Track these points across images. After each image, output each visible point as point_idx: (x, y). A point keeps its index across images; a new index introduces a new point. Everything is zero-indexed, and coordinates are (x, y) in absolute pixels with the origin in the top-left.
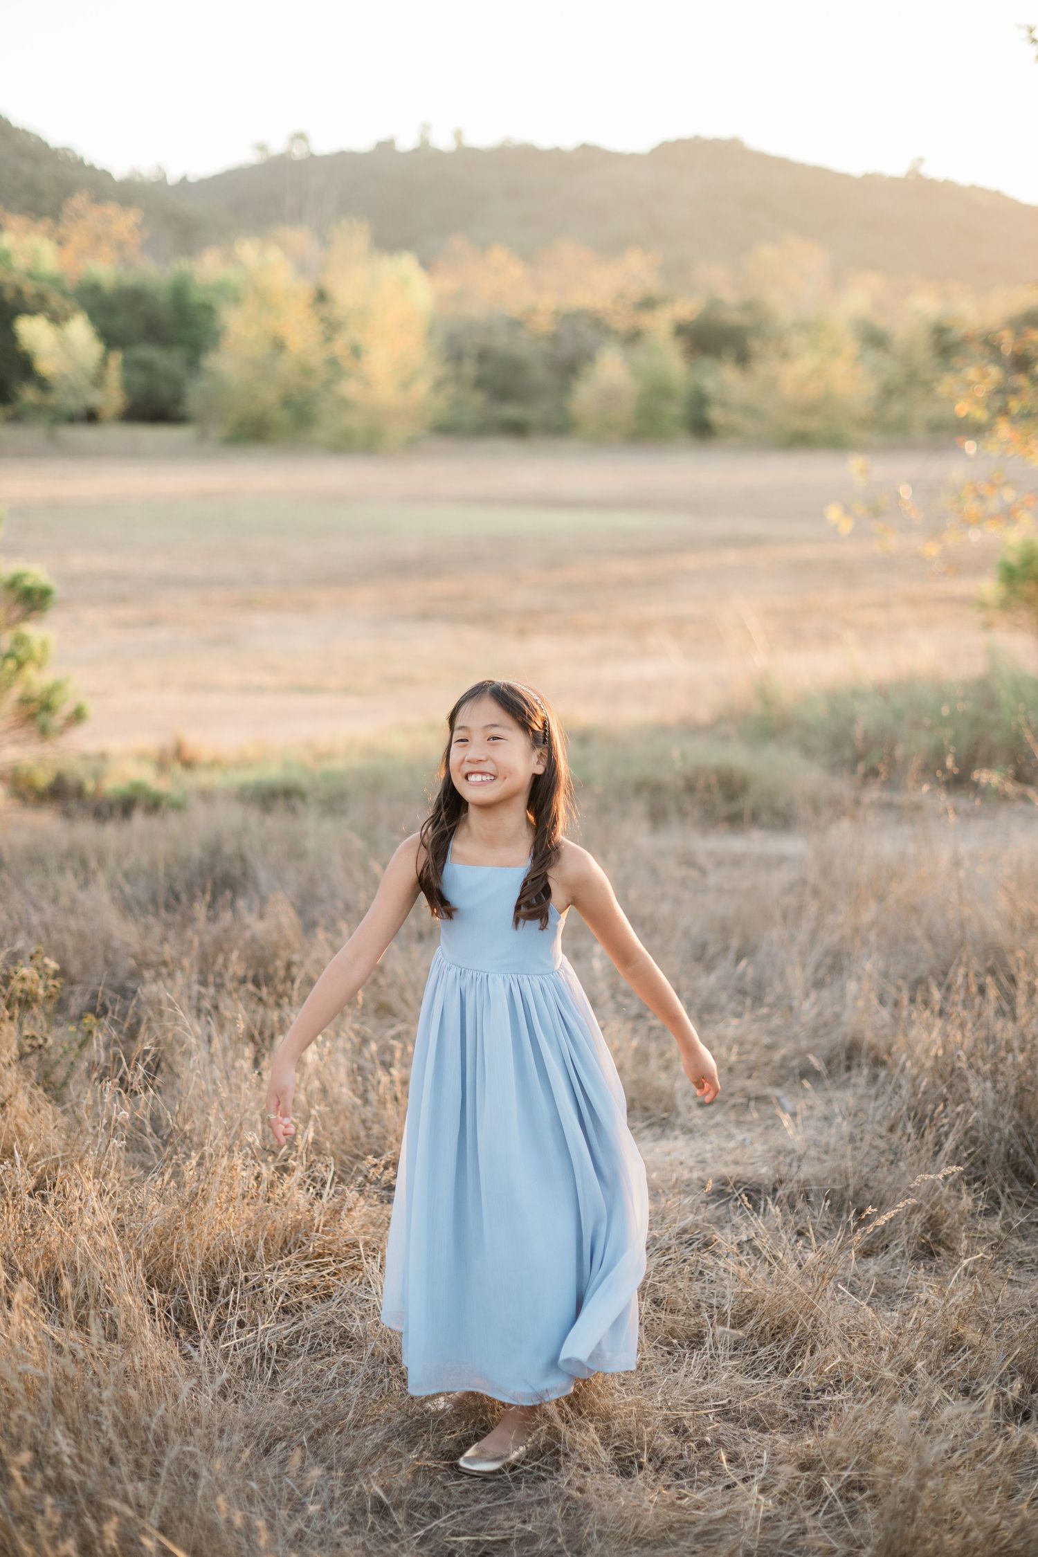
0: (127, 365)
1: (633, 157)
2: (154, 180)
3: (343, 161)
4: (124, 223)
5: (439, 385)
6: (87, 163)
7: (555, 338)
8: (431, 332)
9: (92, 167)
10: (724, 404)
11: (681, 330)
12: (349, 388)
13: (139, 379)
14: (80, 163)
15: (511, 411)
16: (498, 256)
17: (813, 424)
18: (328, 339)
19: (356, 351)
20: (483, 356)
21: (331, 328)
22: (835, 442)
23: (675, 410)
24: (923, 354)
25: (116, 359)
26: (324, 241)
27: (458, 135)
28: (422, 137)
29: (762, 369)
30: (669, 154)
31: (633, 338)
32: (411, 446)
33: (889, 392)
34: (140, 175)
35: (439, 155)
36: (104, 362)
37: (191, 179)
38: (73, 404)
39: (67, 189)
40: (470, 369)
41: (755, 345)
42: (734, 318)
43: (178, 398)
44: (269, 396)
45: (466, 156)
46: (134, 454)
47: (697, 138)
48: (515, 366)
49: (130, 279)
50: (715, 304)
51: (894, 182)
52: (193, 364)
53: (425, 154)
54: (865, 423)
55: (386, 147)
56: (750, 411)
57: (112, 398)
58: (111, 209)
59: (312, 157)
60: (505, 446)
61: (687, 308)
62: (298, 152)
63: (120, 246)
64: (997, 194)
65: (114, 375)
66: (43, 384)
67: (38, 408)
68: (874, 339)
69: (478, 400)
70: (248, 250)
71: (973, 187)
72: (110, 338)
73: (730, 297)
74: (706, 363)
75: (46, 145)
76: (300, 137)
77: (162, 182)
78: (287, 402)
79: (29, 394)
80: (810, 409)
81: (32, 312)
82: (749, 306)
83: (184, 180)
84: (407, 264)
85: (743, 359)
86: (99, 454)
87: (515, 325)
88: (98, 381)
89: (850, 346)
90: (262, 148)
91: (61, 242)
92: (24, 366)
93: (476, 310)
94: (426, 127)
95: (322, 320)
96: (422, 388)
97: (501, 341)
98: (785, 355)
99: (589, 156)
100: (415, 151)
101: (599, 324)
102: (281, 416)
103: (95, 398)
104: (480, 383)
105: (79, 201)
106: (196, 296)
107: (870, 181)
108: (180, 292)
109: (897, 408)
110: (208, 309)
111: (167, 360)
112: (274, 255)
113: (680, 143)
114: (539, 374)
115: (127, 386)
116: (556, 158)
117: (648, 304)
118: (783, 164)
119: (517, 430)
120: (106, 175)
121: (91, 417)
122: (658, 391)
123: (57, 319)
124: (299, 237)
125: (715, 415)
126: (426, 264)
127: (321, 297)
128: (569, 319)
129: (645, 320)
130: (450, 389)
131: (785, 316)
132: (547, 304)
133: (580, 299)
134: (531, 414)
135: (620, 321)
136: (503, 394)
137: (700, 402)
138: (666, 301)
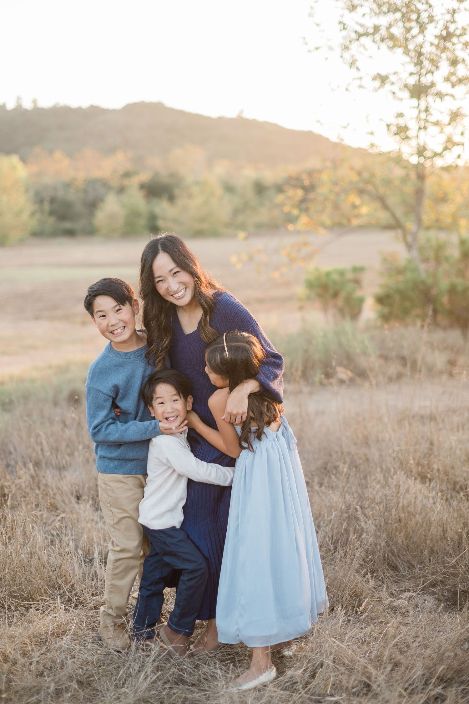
1: (114, 111)
5: (33, 214)
7: (85, 191)
8: (27, 190)
10: (164, 219)
11: (142, 186)
15: (67, 225)
16: (58, 155)
17: (205, 226)
20: (53, 200)
22: (214, 234)
23: (142, 222)
24: (250, 194)
27: (35, 102)
28: (17, 102)
29: (180, 203)
30: (131, 109)
31: (121, 190)
32: (21, 242)
33: (236, 212)
35: (26, 111)
40: (47, 206)
41: (177, 192)
42: (166, 180)
45: (38, 112)
47: (143, 102)
48: (67, 205)
50: (157, 175)
51: (231, 120)
53: (19, 111)
54: (227, 225)
55: (2, 108)
56: (176, 222)
60: (66, 241)
61: (144, 177)
68: (229, 189)
69: (51, 221)
71: (265, 122)
73: (163, 171)
74: (155, 201)
80: (203, 219)
82: (173, 175)
84: (15, 159)
85: (172, 198)
87: (67, 186)
89: (219, 191)
93: (48, 180)
94: (19, 98)
96: (25, 216)
97: (60, 194)
98: (190, 196)
99: (95, 111)
100: (15, 110)
101: (105, 184)
104: (51, 213)
109: (241, 218)
113: (135, 104)
114: (79, 208)
116: (79, 111)
117: (127, 175)
118: (182, 113)
119: (70, 233)
122: (134, 214)
125: (160, 224)
126: (23, 160)
128: (92, 183)
129: (126, 182)
130: (38, 216)
131: (189, 179)
132: (81, 176)
133: (96, 174)
134: (77, 225)
135: (115, 183)
136: (63, 218)
137: (153, 217)
138: (135, 173)
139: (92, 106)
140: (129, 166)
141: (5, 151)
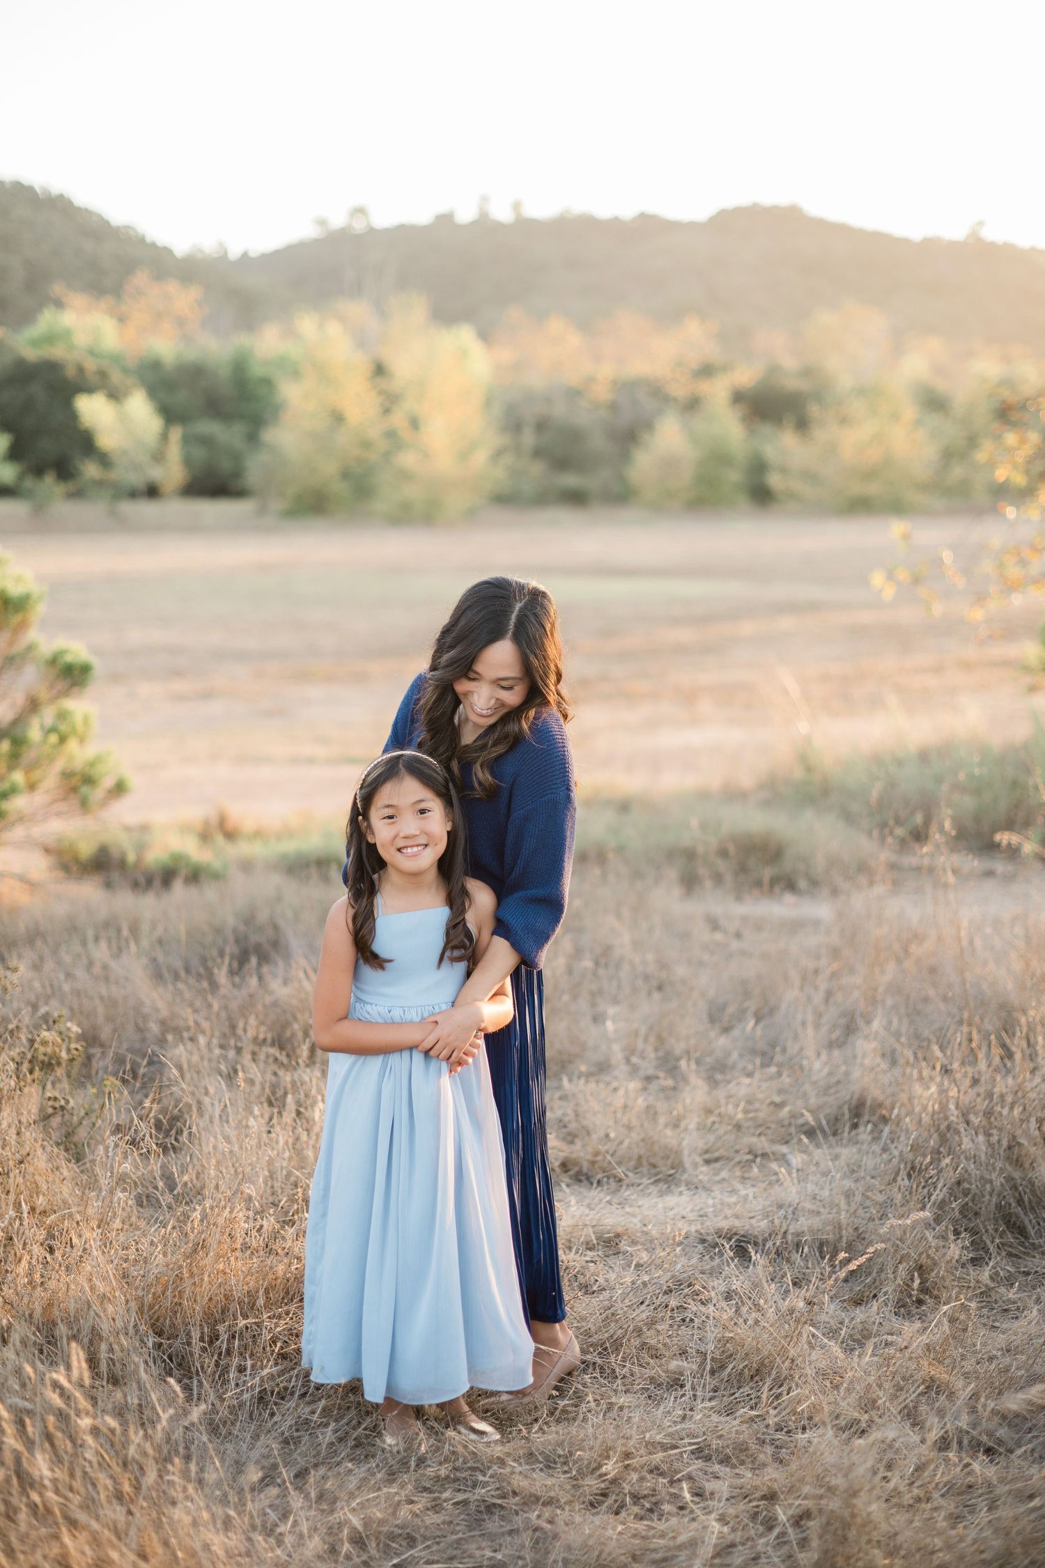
0: (186, 440)
1: (692, 225)
2: (216, 256)
3: (404, 232)
4: (184, 299)
5: (498, 454)
6: (148, 240)
7: (613, 407)
8: (488, 403)
9: (153, 245)
10: (784, 471)
11: (739, 397)
12: (407, 459)
13: (199, 453)
14: (141, 241)
15: (570, 480)
16: (556, 325)
17: (873, 489)
18: (387, 411)
19: (415, 423)
20: (541, 426)
21: (390, 402)
22: (896, 507)
23: (734, 476)
24: (984, 417)
25: (176, 434)
26: (383, 314)
27: (517, 206)
28: (481, 206)
29: (820, 435)
30: (728, 222)
31: (692, 405)
32: (471, 516)
33: (949, 455)
34: (201, 251)
35: (499, 226)
36: (164, 437)
37: (252, 254)
38: (135, 479)
39: (128, 267)
40: (529, 439)
41: (814, 410)
42: (792, 384)
43: (238, 473)
44: (329, 469)
45: (525, 227)
46: (193, 528)
47: (755, 205)
48: (574, 436)
49: (191, 355)
50: (774, 369)
51: (953, 244)
52: (253, 438)
53: (483, 224)
54: (924, 487)
55: (445, 220)
56: (810, 476)
57: (172, 472)
58: (172, 287)
59: (372, 230)
60: (564, 516)
61: (746, 376)
62: (359, 226)
63: (181, 322)
65: (174, 452)
66: (104, 460)
67: (100, 484)
68: (934, 402)
69: (537, 469)
70: (307, 324)
71: (1033, 249)
72: (170, 414)
73: (789, 363)
74: (766, 429)
75: (108, 223)
76: (360, 211)
77: (223, 258)
78: (346, 475)
79: (91, 470)
80: (870, 474)
81: (90, 390)
82: (807, 372)
83: (245, 255)
84: (465, 336)
85: (802, 425)
86: (159, 529)
87: (574, 394)
88: (158, 457)
89: (910, 412)
90: (322, 222)
91: (122, 319)
92: (86, 443)
93: (536, 380)
94: (485, 199)
95: (382, 392)
96: (481, 458)
97: (559, 411)
98: (844, 421)
99: (648, 226)
100: (474, 223)
101: (657, 392)
102: (340, 488)
103: (156, 473)
104: (538, 453)
105: (141, 279)
106: (257, 371)
107: (930, 246)
108: (240, 367)
109: (958, 472)
110: (268, 382)
111: (227, 435)
112: (334, 329)
113: (738, 211)
114: (598, 443)
115: (187, 461)
116: (614, 227)
117: (707, 371)
118: (842, 230)
119: (576, 498)
120: (168, 251)
121: (153, 492)
122: (717, 457)
123: (115, 396)
124: (358, 310)
125: (774, 480)
126: (485, 336)
127: (380, 370)
128: (627, 387)
129: (704, 387)
130: (508, 459)
131: (845, 381)
132: (606, 371)
133: (639, 367)
134: (590, 482)
135: (679, 390)
136: (561, 463)
137: (758, 467)
138: (725, 368)
139: (643, 216)
140: (711, 351)
141: (445, 315)
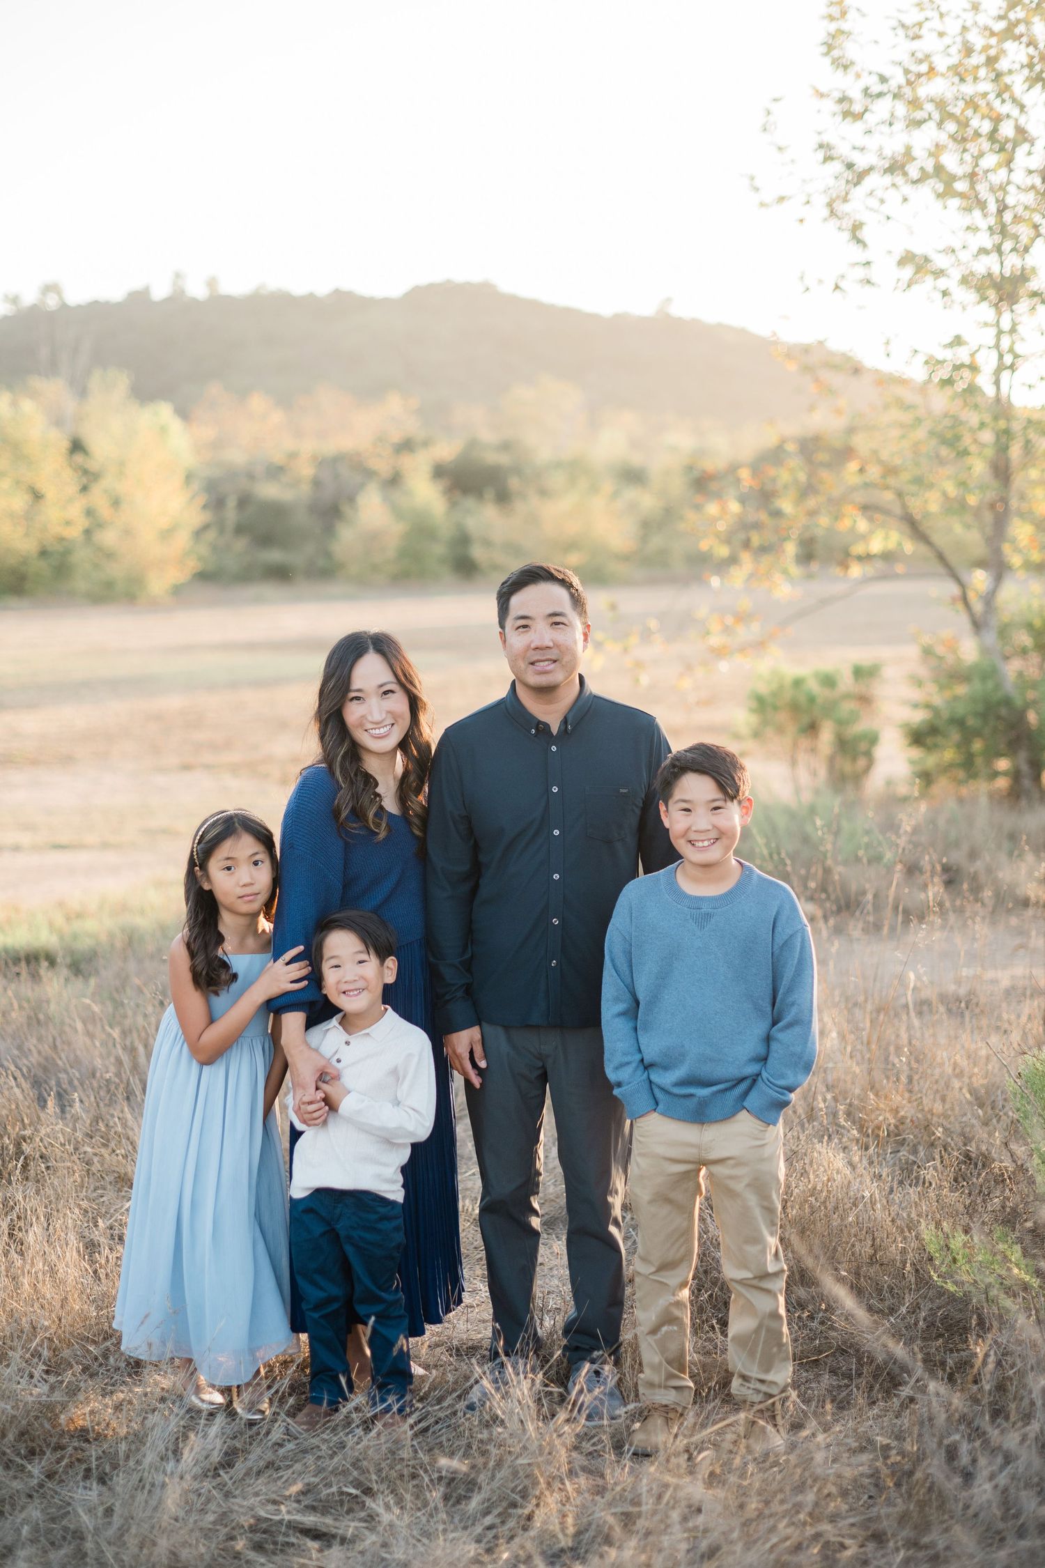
1: (386, 302)
3: (97, 310)
5: (199, 533)
7: (317, 483)
8: (189, 478)
10: (487, 543)
11: (439, 472)
12: (108, 538)
15: (275, 556)
16: (258, 402)
18: (84, 489)
19: (116, 503)
20: (244, 502)
21: (88, 479)
23: (439, 549)
24: (678, 486)
26: (82, 392)
27: (212, 283)
28: (175, 283)
29: (520, 507)
30: (420, 298)
31: (393, 481)
33: (648, 526)
35: (194, 303)
40: (231, 514)
41: (514, 483)
42: (492, 458)
44: (27, 547)
45: (220, 304)
47: (449, 281)
48: (277, 511)
50: (473, 444)
51: (643, 321)
53: (178, 303)
54: (627, 559)
55: (139, 298)
56: (512, 549)
59: (64, 306)
60: (270, 591)
61: (447, 450)
62: (52, 302)
64: (743, 332)
68: (629, 475)
69: (240, 545)
71: (720, 325)
73: (487, 436)
74: (470, 502)
76: (53, 287)
78: (44, 553)
82: (506, 446)
84: (164, 412)
85: (504, 498)
87: (275, 472)
89: (608, 483)
90: (15, 300)
93: (237, 456)
94: (178, 275)
95: (79, 469)
96: (183, 536)
98: (544, 493)
99: (343, 302)
100: (169, 300)
101: (358, 465)
102: (38, 567)
104: (240, 530)
107: (620, 321)
109: (656, 542)
112: (27, 406)
113: (431, 288)
114: (302, 519)
116: (310, 304)
117: (406, 446)
118: (535, 307)
119: (281, 574)
122: (421, 531)
124: (54, 389)
125: (478, 553)
126: (183, 413)
127: (77, 446)
128: (331, 463)
129: (404, 463)
130: (211, 537)
131: (542, 454)
132: (308, 447)
133: (342, 443)
134: (295, 558)
135: (381, 465)
136: (266, 539)
137: (463, 540)
138: (426, 443)
139: (337, 292)
140: (412, 427)
141: (143, 393)
